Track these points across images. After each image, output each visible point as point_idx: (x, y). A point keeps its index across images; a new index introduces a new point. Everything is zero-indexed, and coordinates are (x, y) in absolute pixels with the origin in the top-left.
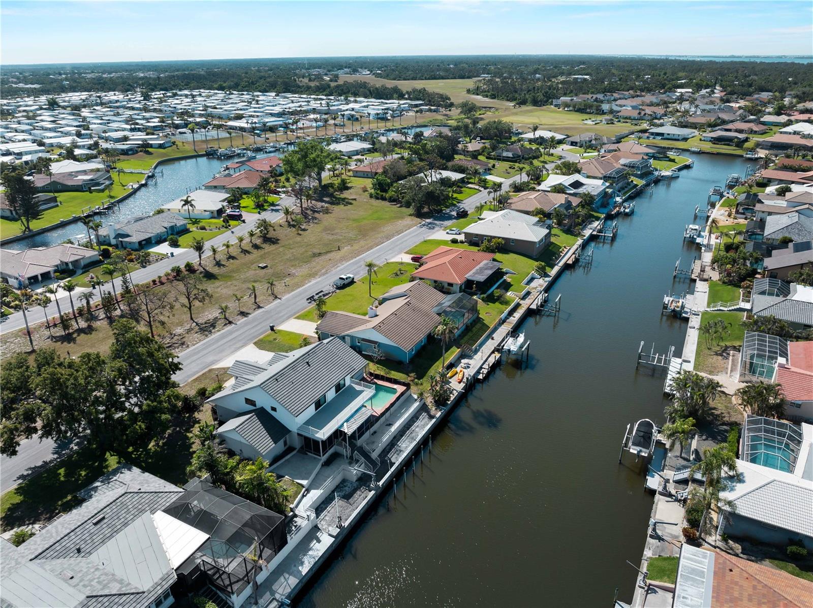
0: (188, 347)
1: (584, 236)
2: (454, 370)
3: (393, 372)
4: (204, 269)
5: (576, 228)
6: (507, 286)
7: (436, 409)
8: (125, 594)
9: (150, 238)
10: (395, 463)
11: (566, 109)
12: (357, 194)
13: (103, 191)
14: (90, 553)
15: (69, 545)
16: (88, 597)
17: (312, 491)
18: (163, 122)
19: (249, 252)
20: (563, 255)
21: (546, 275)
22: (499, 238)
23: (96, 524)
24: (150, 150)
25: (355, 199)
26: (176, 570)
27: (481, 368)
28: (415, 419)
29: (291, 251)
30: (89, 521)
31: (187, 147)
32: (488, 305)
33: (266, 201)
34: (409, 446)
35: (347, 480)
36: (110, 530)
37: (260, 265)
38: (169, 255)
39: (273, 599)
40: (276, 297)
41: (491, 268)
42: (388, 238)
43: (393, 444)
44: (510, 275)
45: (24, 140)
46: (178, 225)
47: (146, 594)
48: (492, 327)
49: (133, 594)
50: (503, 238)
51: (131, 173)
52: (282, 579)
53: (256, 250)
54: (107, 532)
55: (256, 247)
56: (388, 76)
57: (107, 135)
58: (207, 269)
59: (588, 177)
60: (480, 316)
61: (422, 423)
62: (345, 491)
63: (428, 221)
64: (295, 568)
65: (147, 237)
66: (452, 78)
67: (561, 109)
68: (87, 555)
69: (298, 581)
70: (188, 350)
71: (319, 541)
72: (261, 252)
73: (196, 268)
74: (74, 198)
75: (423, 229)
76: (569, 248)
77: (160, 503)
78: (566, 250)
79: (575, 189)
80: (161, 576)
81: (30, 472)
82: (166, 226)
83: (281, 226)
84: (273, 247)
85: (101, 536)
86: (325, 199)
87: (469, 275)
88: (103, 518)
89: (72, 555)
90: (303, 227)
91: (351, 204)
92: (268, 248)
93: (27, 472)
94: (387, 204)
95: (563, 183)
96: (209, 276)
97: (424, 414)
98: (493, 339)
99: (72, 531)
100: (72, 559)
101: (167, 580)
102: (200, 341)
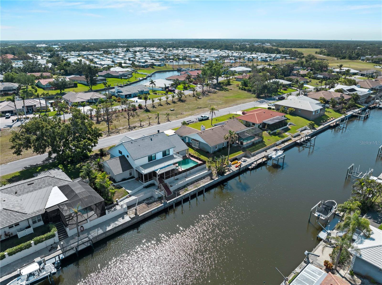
0: (119, 134)
1: (347, 114)
2: (237, 161)
3: (202, 156)
4: (146, 108)
5: (343, 110)
6: (287, 130)
7: (216, 176)
8: (18, 212)
9: (131, 94)
10: (181, 195)
11: (367, 62)
12: (233, 87)
13: (126, 79)
14: (20, 195)
15: (14, 190)
16: (3, 209)
17: (132, 196)
18: (165, 57)
19: (169, 104)
20: (329, 121)
21: (314, 128)
22: (292, 108)
23: (28, 185)
24: (154, 67)
25: (231, 89)
26: (46, 209)
27: (252, 163)
28: (203, 178)
29: (189, 106)
30: (27, 183)
31: (170, 67)
32: (271, 136)
33: (189, 86)
34: (193, 189)
35: (154, 197)
36: (33, 188)
37: (171, 109)
38: (135, 101)
39: (88, 237)
40: (169, 121)
41: (280, 119)
42: (237, 105)
43: (184, 187)
44: (292, 125)
45: (109, 61)
46: (145, 91)
47: (27, 215)
48: (268, 146)
49: (22, 213)
50: (295, 108)
51: (142, 74)
52: (96, 230)
53: (173, 104)
54: (31, 189)
55: (174, 102)
56: (278, 46)
57: (140, 60)
58: (148, 108)
59: (361, 87)
60: (263, 140)
61: (206, 181)
62: (149, 201)
63: (262, 100)
64: (105, 227)
65: (129, 94)
66: (310, 48)
67: (364, 62)
68: (18, 196)
69: (103, 232)
70: (119, 135)
71: (123, 218)
72: (175, 105)
73: (143, 107)
74: (114, 80)
75: (258, 102)
76: (334, 118)
77: (60, 183)
78: (332, 119)
79: (350, 92)
80: (38, 209)
81: (30, 166)
82: (139, 90)
83: (190, 96)
84: (182, 103)
85: (28, 190)
86: (217, 88)
87: (265, 121)
88: (33, 183)
89: (12, 194)
90: (200, 98)
91: (228, 91)
92: (179, 103)
93: (28, 166)
94: (246, 92)
95: (343, 88)
96: (147, 111)
97: (209, 177)
98: (266, 152)
99: (18, 185)
100: (11, 195)
101: (39, 212)
102: (126, 132)
